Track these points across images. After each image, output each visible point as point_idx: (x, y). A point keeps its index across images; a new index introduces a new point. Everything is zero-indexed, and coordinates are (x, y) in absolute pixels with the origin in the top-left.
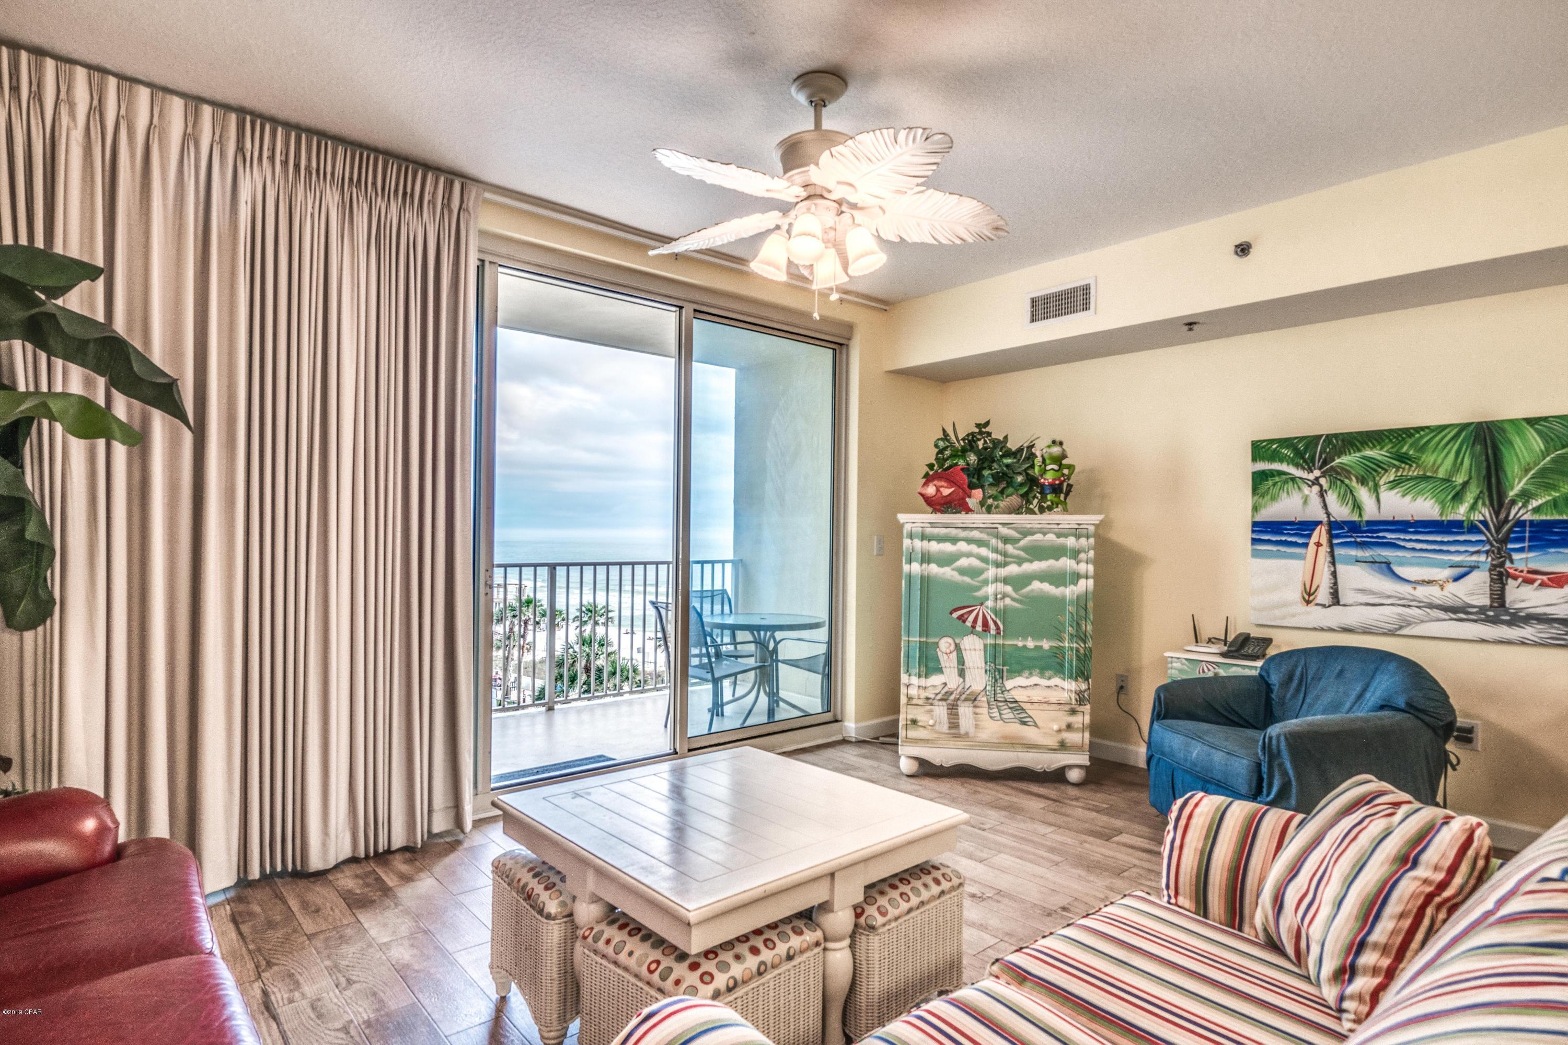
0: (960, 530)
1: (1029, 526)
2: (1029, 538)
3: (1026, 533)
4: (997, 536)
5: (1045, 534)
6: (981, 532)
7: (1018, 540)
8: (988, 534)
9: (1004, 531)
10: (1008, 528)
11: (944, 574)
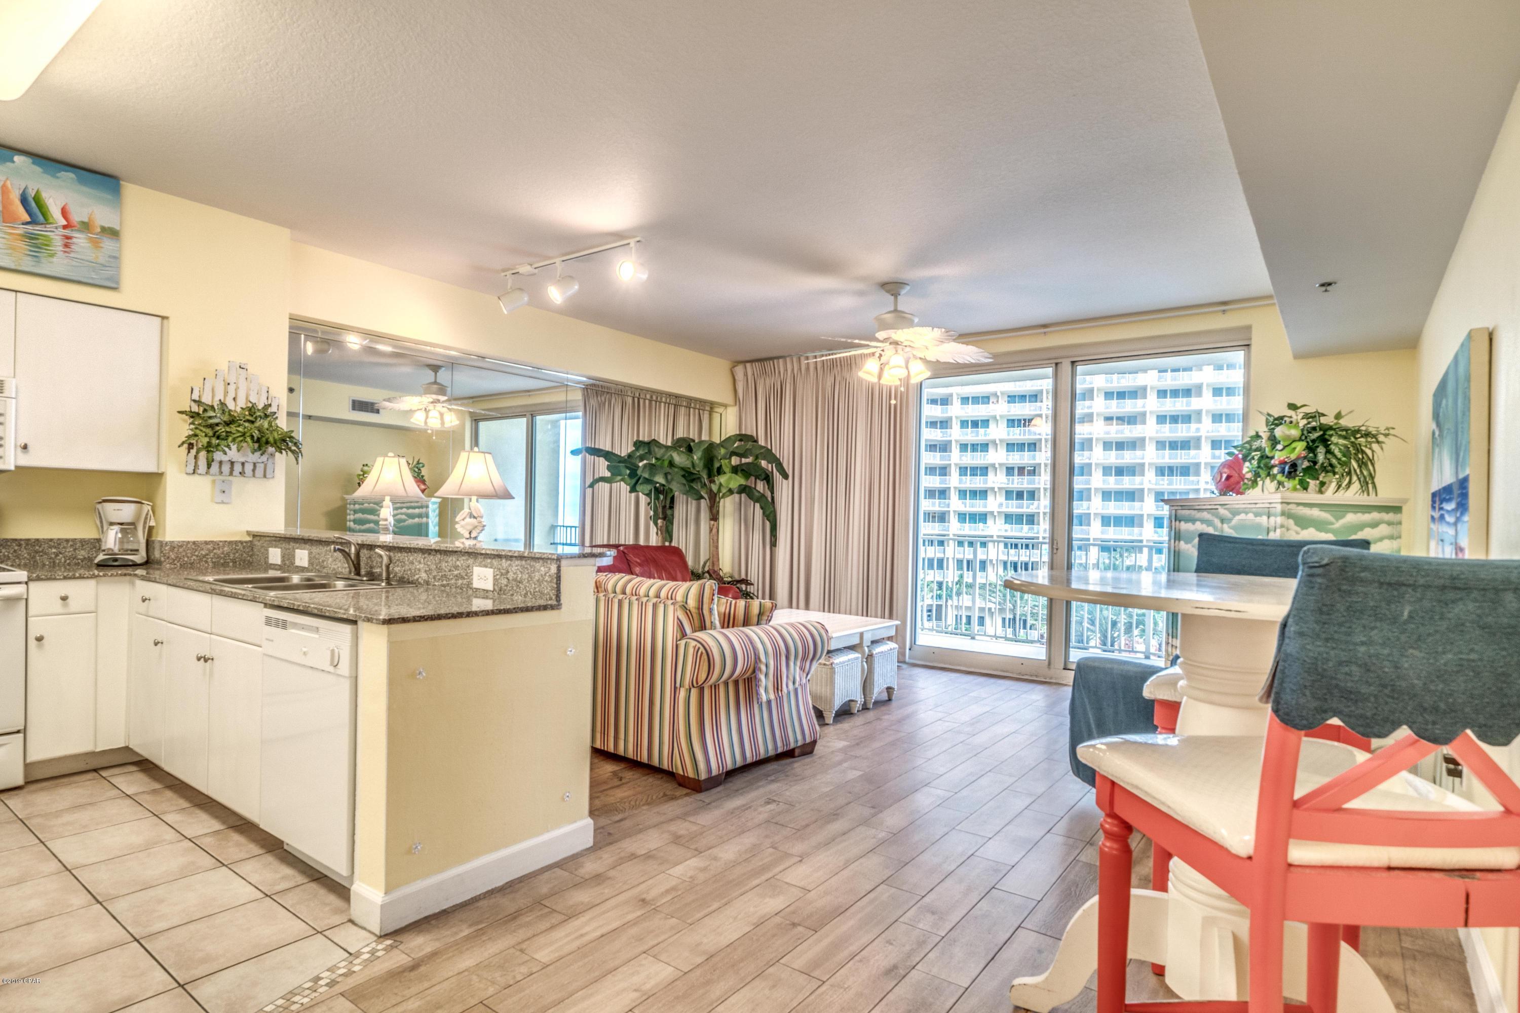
0: (1196, 511)
1: (1237, 506)
2: (1237, 518)
3: (1235, 513)
4: (1217, 516)
5: (1247, 513)
6: (1208, 513)
7: (1230, 520)
8: (1213, 515)
9: (1222, 511)
10: (1225, 509)
11: (1188, 550)
